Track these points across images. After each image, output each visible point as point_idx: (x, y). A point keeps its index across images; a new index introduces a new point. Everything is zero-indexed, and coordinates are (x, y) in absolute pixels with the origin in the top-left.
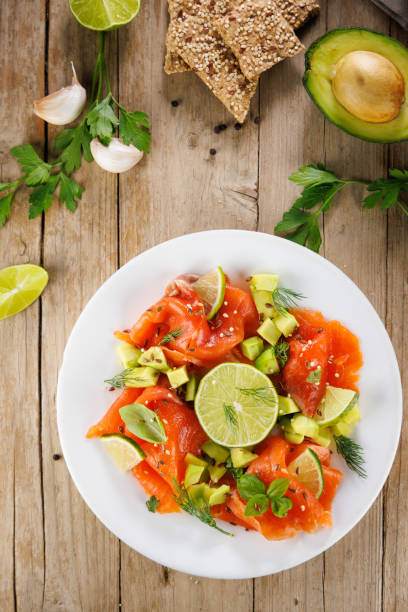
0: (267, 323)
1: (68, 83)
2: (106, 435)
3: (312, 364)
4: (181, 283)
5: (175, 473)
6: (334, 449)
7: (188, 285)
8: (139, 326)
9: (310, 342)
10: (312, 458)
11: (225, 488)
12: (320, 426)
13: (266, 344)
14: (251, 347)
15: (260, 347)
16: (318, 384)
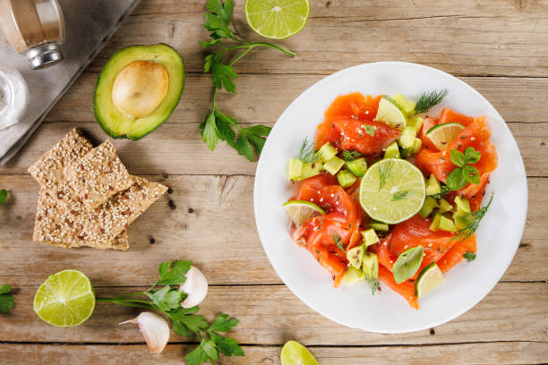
0: (326, 167)
1: (137, 327)
2: (416, 294)
3: (360, 132)
4: (297, 235)
5: (445, 240)
6: (425, 114)
7: (298, 230)
8: (330, 268)
9: (342, 134)
10: (433, 132)
11: (457, 200)
12: (408, 125)
13: (344, 168)
14: (345, 180)
15: (346, 173)
16: (375, 128)
